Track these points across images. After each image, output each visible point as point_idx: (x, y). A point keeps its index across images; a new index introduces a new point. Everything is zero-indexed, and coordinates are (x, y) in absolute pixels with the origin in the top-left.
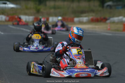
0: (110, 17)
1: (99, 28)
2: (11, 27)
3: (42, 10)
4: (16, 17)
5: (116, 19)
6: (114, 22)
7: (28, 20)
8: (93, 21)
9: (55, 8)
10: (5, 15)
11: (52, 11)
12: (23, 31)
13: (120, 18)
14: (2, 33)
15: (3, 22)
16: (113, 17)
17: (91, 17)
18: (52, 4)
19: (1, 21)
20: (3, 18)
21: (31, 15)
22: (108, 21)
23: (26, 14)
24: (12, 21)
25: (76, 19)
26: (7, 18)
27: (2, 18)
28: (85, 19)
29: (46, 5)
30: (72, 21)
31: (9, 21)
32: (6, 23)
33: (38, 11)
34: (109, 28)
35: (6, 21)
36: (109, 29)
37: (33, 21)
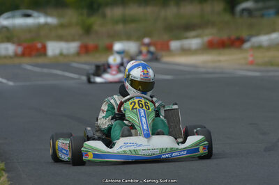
0: (252, 36)
1: (228, 62)
2: (29, 67)
3: (96, 27)
4: (39, 45)
5: (264, 39)
6: (259, 47)
7: (65, 52)
8: (212, 46)
9: (125, 21)
10: (13, 43)
11: (120, 27)
12: (57, 75)
13: (274, 36)
14: (11, 83)
15: (11, 57)
16: (258, 34)
17: (206, 39)
18: (117, 12)
19: (5, 57)
20: (9, 49)
21: (73, 40)
22: (247, 45)
23: (60, 38)
24: (30, 55)
25: (174, 45)
26: (20, 50)
27: (7, 49)
28: (194, 43)
29: (104, 16)
30: (166, 47)
31: (23, 55)
32: (17, 61)
33: (88, 30)
34: (251, 59)
35: (16, 55)
36: (252, 63)
37: (78, 54)
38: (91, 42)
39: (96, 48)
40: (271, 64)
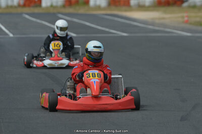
7: (54, 4)
15: (15, 7)
19: (12, 7)
20: (15, 1)
24: (29, 6)
27: (13, 1)
30: (127, 4)
31: (24, 5)
32: (20, 10)
34: (186, 19)
35: (19, 5)
36: (187, 22)
37: (64, 6)
39: (77, 2)
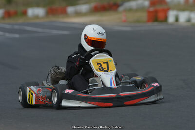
0: (124, 2)
5: (133, 4)
6: (130, 10)
8: (96, 10)
17: (93, 5)
22: (121, 9)
28: (84, 8)
34: (124, 18)
36: (125, 21)
38: (12, 9)
39: (16, 13)
40: (138, 21)
